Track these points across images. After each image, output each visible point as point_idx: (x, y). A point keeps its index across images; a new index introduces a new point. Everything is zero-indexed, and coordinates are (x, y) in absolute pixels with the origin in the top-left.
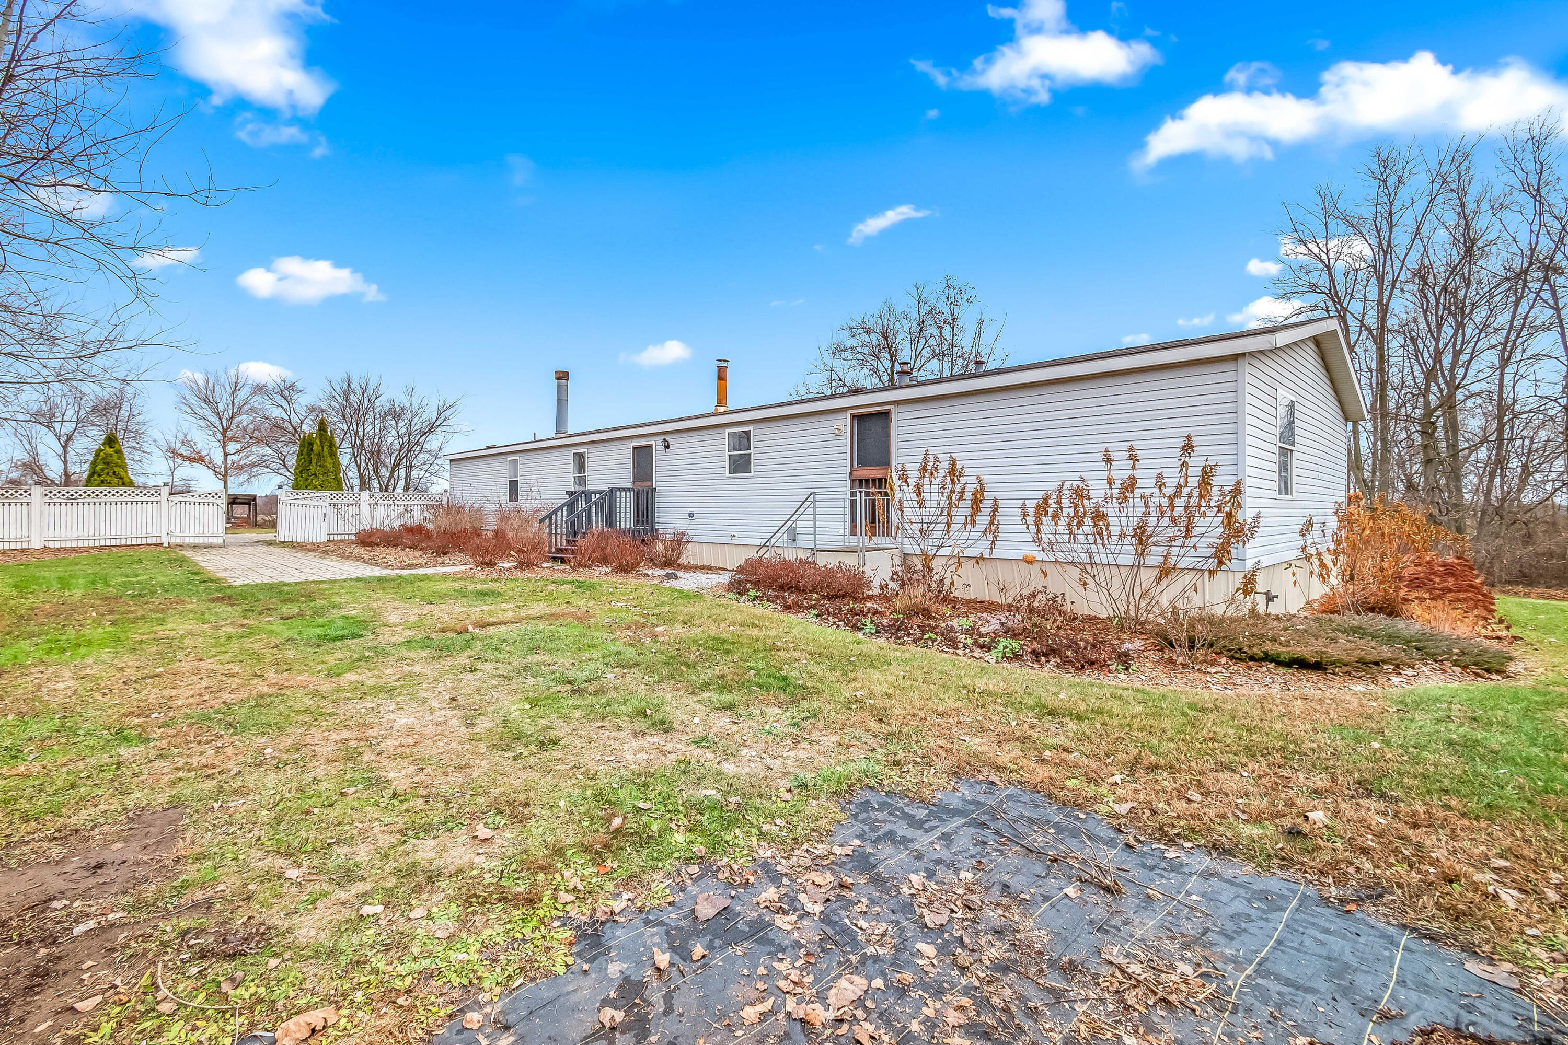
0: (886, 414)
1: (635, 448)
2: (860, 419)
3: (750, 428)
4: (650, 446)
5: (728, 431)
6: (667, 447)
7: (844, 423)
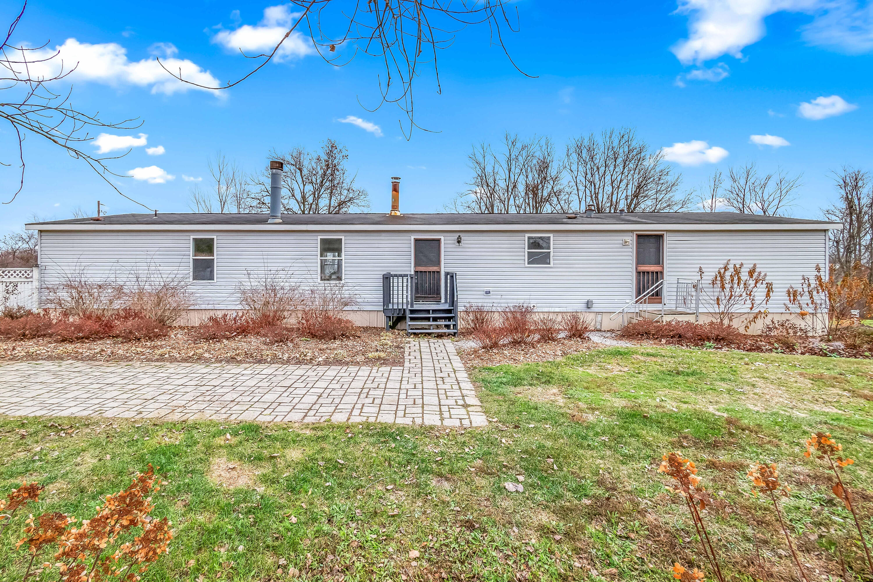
0: (662, 236)
1: (416, 240)
2: (641, 237)
3: (551, 235)
4: (439, 240)
5: (527, 235)
6: (459, 242)
7: (632, 239)
